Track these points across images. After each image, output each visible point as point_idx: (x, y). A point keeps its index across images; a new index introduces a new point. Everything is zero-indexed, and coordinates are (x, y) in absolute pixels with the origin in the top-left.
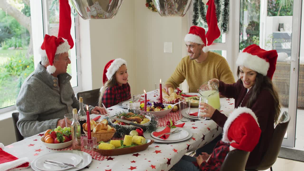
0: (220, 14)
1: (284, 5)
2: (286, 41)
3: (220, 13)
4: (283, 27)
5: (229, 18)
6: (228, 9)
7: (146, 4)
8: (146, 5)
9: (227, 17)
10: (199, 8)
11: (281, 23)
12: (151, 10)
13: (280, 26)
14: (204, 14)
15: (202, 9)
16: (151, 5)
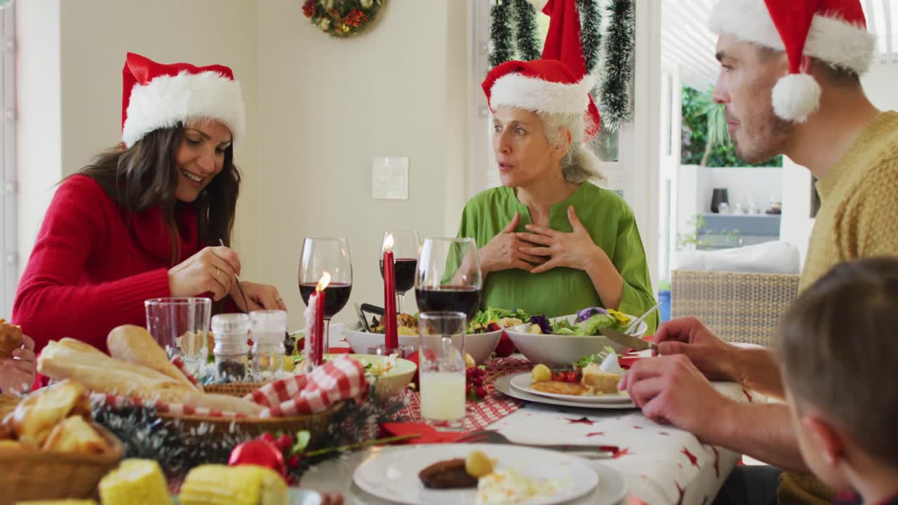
0: (598, 48)
1: (721, 138)
2: (741, 241)
3: (597, 44)
4: (725, 199)
5: (634, 57)
6: (628, 25)
7: (304, 8)
8: (303, 11)
9: (627, 55)
10: (513, 25)
11: (720, 186)
12: (326, 31)
13: (719, 197)
14: (535, 48)
15: (526, 27)
16: (324, 11)
